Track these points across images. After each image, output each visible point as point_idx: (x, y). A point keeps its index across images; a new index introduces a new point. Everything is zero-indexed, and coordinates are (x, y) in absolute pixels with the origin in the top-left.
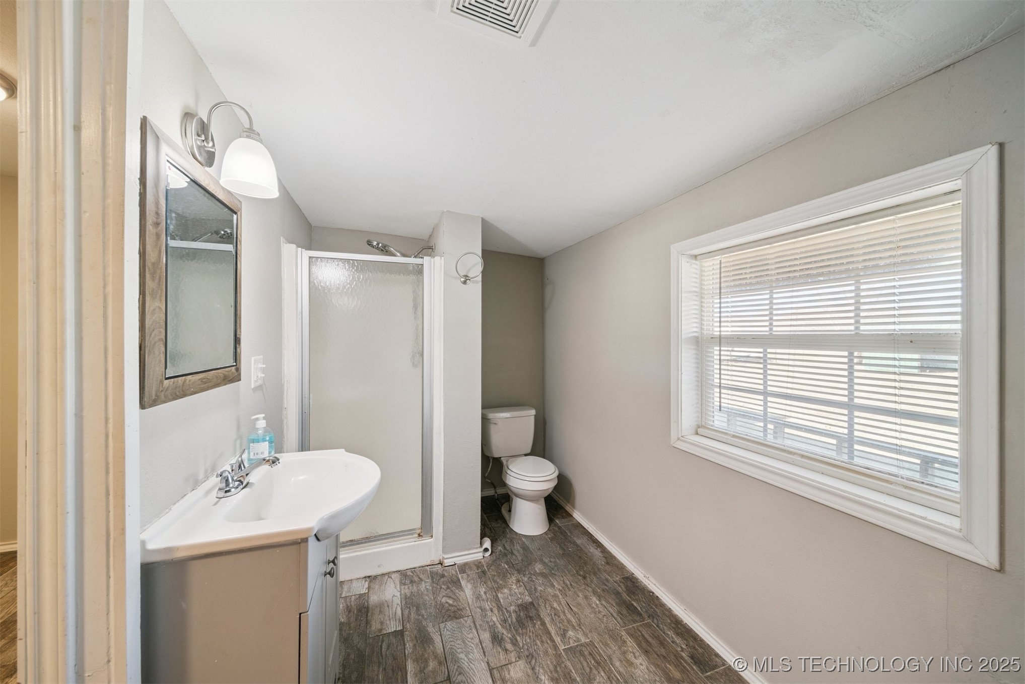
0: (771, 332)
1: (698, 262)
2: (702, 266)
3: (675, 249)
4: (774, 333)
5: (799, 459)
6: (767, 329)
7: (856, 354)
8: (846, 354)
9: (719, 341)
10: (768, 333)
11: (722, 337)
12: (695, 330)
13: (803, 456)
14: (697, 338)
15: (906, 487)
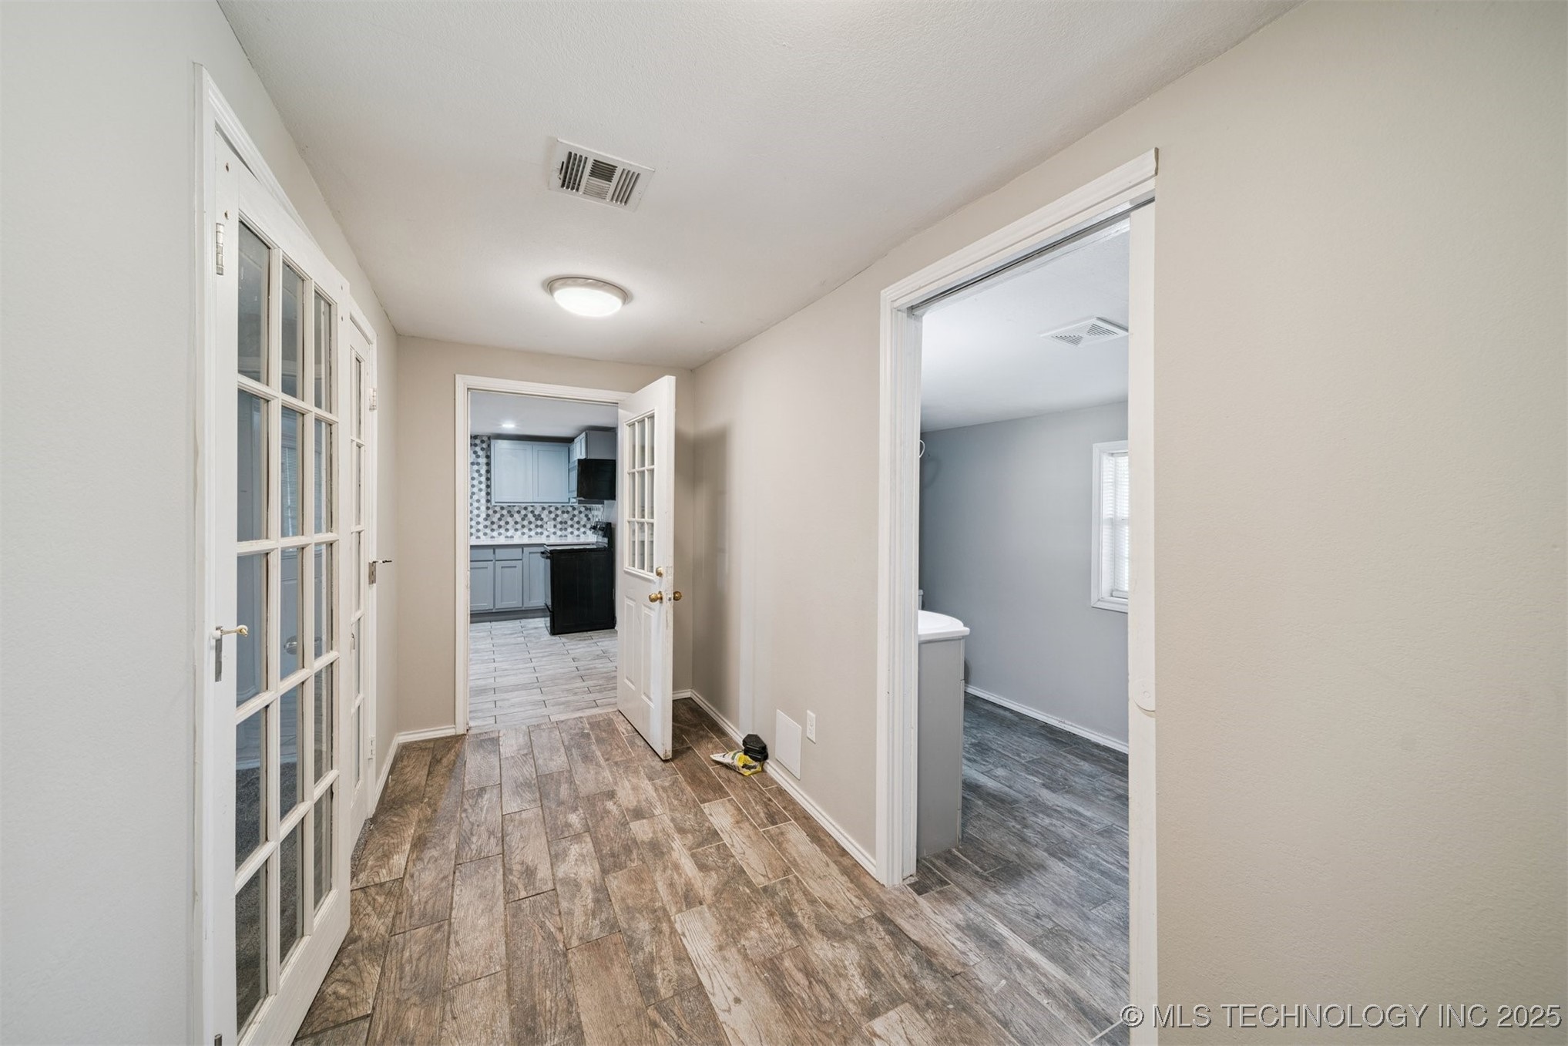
1: (1113, 459)
2: (1116, 462)
3: (1097, 447)
12: (1111, 512)
14: (1112, 519)
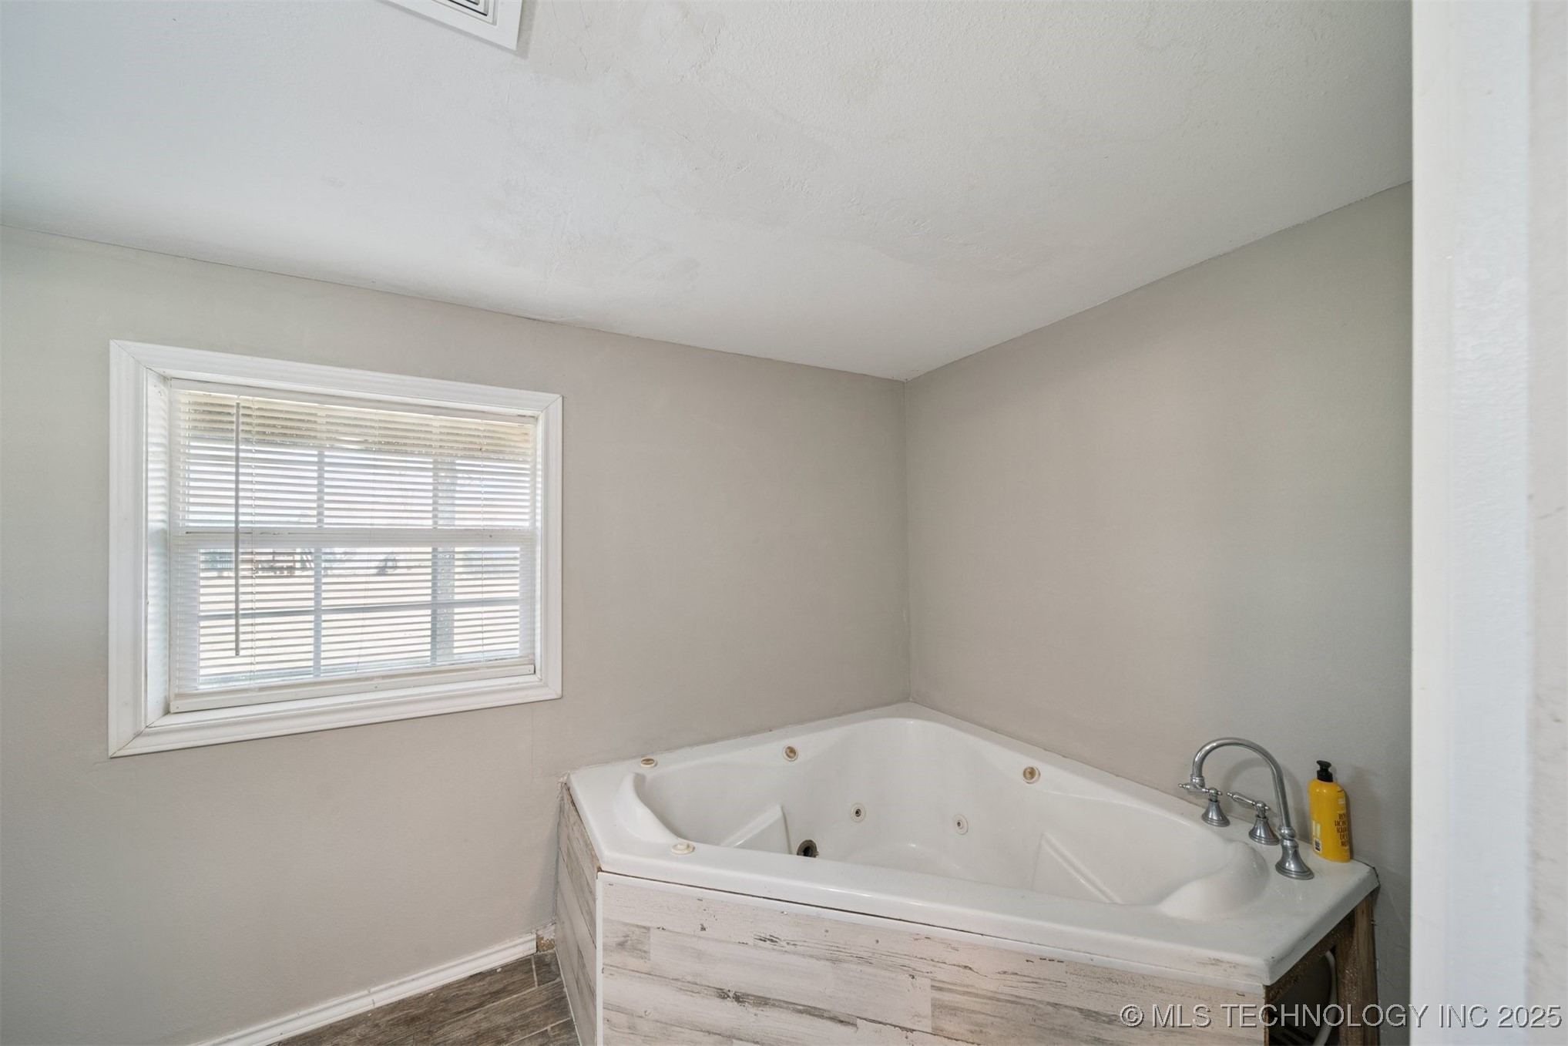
0: (319, 525)
3: (124, 350)
4: (326, 526)
5: (381, 681)
6: (315, 520)
7: (440, 549)
8: (430, 549)
9: (233, 538)
10: (315, 526)
11: (240, 530)
13: (384, 677)
14: (167, 532)
15: (489, 667)
